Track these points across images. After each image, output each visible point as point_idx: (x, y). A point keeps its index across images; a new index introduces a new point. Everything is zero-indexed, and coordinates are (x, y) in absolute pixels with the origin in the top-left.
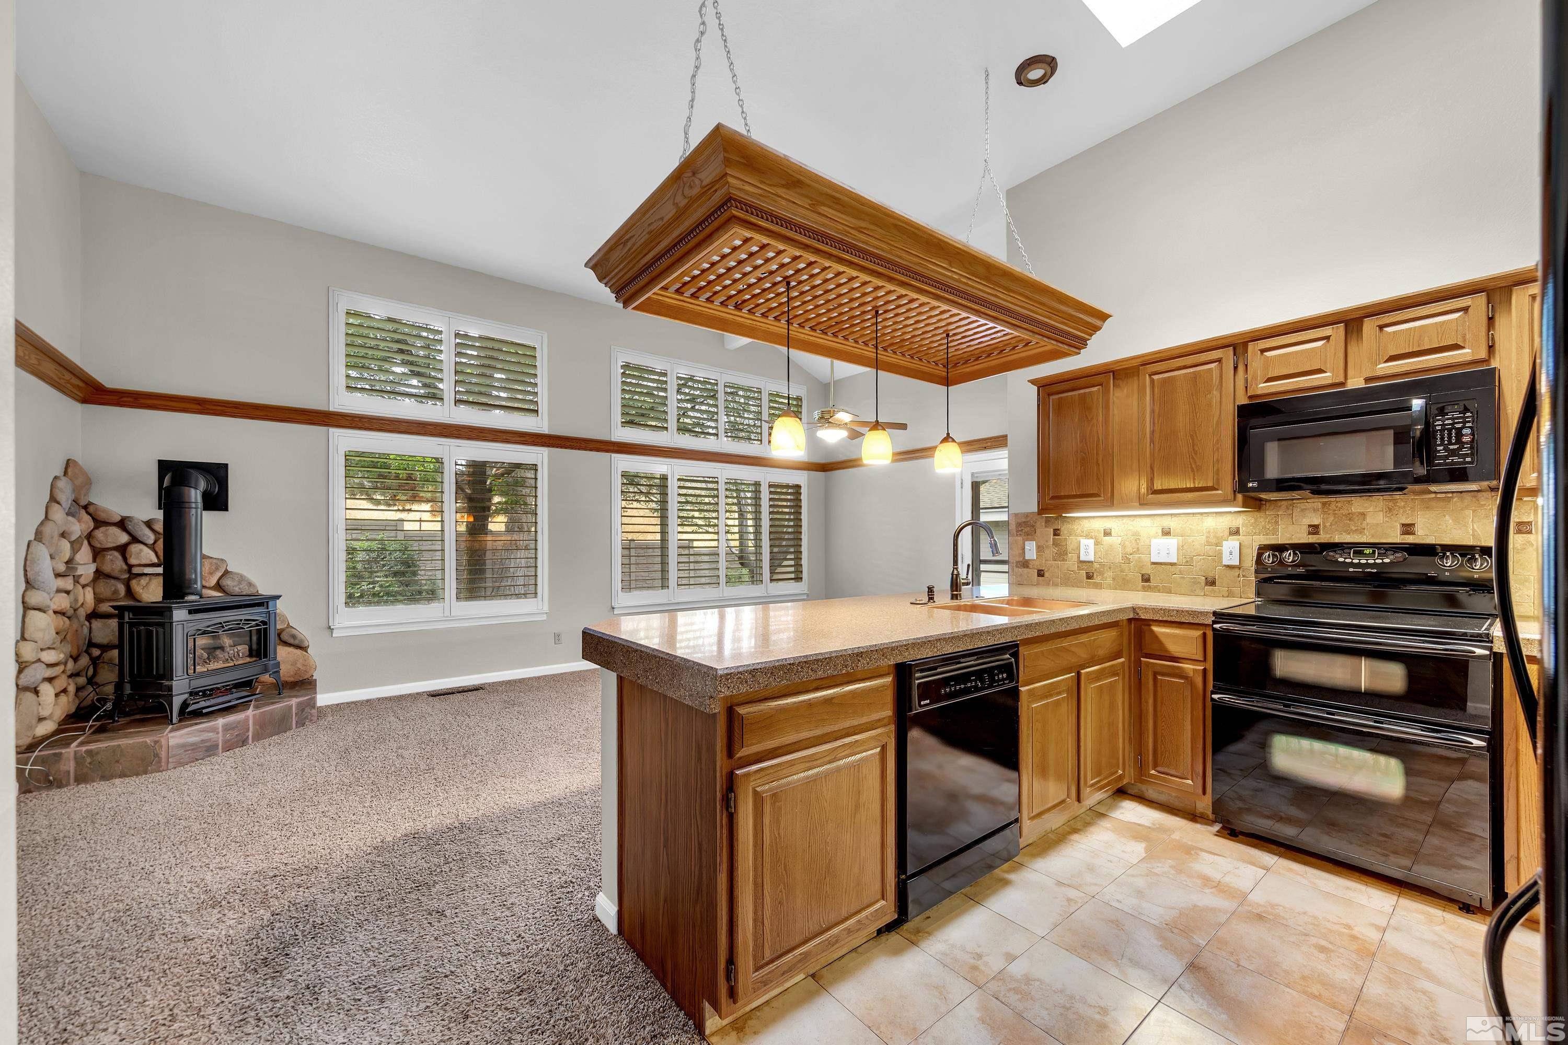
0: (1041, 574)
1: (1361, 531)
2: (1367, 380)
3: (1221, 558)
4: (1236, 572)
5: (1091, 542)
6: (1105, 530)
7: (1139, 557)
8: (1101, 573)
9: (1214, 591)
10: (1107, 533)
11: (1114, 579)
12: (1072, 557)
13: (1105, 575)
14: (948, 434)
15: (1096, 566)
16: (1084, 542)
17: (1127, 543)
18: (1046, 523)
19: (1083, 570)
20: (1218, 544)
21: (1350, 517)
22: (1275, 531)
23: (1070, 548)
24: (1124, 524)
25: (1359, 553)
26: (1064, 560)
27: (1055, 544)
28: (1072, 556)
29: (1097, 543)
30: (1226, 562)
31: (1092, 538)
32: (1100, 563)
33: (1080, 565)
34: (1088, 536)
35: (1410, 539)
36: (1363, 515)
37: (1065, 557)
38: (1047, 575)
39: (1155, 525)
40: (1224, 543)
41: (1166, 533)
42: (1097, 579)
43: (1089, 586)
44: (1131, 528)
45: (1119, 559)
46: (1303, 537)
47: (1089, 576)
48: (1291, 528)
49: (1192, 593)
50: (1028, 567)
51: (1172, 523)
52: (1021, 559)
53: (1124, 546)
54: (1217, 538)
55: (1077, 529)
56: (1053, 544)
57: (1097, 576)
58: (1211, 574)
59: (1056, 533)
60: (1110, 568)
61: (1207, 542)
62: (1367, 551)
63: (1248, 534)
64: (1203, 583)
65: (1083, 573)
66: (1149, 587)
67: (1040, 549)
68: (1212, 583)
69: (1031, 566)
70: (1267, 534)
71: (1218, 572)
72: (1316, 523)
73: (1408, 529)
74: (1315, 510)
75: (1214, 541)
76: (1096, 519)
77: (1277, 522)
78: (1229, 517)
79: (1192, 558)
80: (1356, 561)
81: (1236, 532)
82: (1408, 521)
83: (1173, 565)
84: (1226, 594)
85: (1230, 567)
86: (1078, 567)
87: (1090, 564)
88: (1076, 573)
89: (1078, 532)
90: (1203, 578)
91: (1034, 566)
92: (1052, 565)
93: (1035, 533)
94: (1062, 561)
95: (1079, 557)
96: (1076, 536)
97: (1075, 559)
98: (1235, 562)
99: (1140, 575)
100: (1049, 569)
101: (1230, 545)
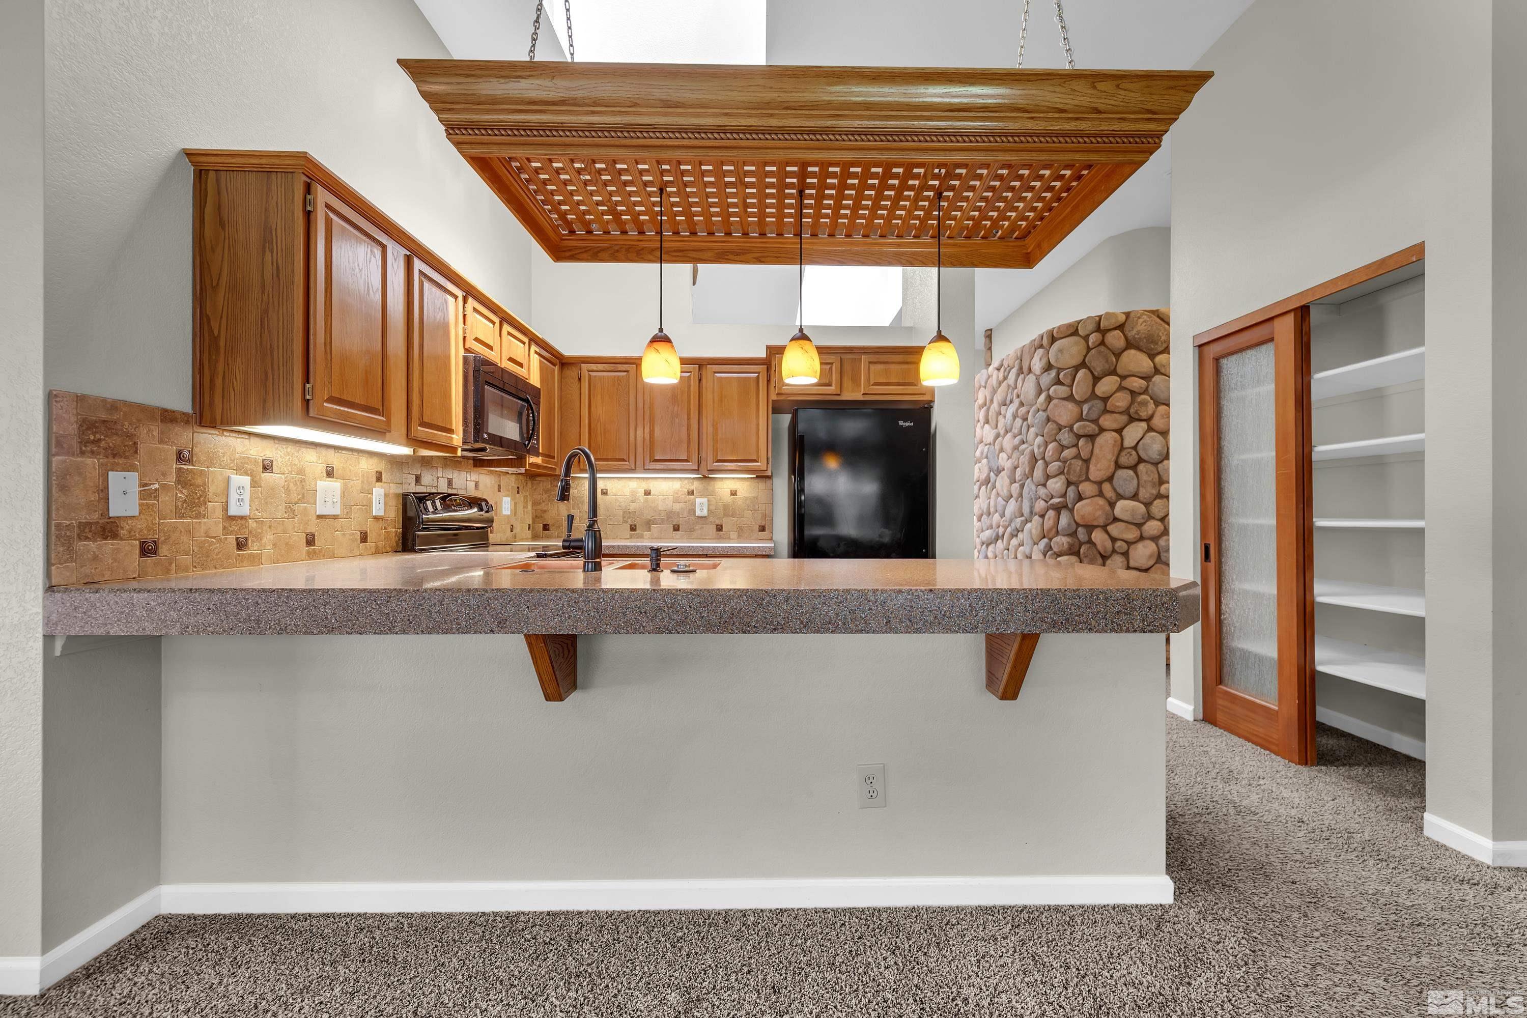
0: (147, 550)
3: (371, 508)
4: (381, 524)
5: (246, 480)
6: (263, 460)
7: (305, 508)
8: (258, 537)
9: (366, 549)
10: (267, 467)
11: (274, 545)
12: (214, 507)
13: (264, 540)
15: (252, 524)
16: (235, 480)
17: (292, 485)
18: (161, 432)
19: (231, 533)
20: (369, 490)
22: (400, 480)
23: (212, 489)
24: (288, 454)
26: (199, 516)
27: (183, 480)
29: (254, 484)
30: (376, 513)
31: (246, 474)
32: (258, 520)
33: (227, 525)
34: (241, 470)
35: (450, 491)
37: (201, 509)
38: (164, 550)
39: (320, 462)
40: (373, 489)
41: (330, 474)
42: (253, 548)
43: (241, 562)
44: (297, 462)
45: (282, 511)
46: (414, 488)
47: (240, 545)
48: (408, 477)
49: (352, 554)
50: (115, 536)
51: (335, 461)
52: (95, 517)
53: (288, 491)
54: (369, 484)
55: (224, 454)
56: (178, 482)
57: (253, 541)
58: (364, 529)
59: (182, 456)
60: (270, 527)
61: (361, 488)
63: (387, 481)
64: (359, 540)
65: (232, 539)
66: (314, 552)
67: (146, 494)
68: (364, 538)
69: (123, 532)
70: (397, 483)
71: (369, 525)
72: (419, 473)
73: (450, 483)
74: (419, 461)
75: (366, 486)
76: (251, 441)
77: (402, 470)
78: (375, 461)
79: (351, 509)
81: (379, 479)
83: (335, 517)
84: (373, 550)
85: (377, 518)
86: (224, 528)
87: (243, 522)
88: (221, 539)
89: (225, 459)
90: (359, 533)
91: (133, 533)
92: (175, 528)
93: (136, 452)
94: (197, 517)
95: (226, 509)
96: (221, 467)
97: (219, 513)
98: (381, 513)
99: (305, 535)
100: (169, 537)
101: (378, 492)
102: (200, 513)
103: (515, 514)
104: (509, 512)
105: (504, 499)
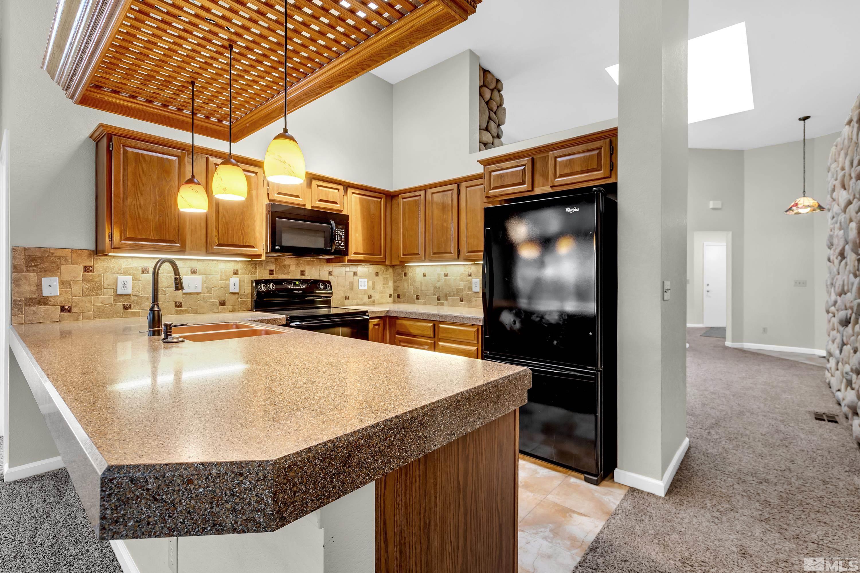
0: (65, 310)
1: (288, 273)
2: (312, 207)
3: (228, 288)
4: (237, 296)
5: (129, 278)
6: (142, 268)
8: (139, 304)
9: (224, 309)
10: (145, 271)
13: (143, 305)
15: (134, 298)
16: (121, 278)
17: (163, 279)
18: (74, 259)
19: (120, 302)
20: (227, 280)
21: (285, 266)
22: (255, 273)
23: (105, 283)
25: (295, 284)
26: (97, 295)
27: (87, 280)
28: (108, 291)
29: (135, 279)
30: (231, 291)
31: (130, 275)
32: (138, 296)
33: (116, 298)
34: (126, 273)
35: (303, 277)
36: (289, 266)
37: (99, 292)
38: (75, 310)
39: (186, 266)
40: (230, 279)
41: (194, 272)
42: (135, 309)
43: (126, 315)
46: (268, 277)
47: (125, 308)
48: (262, 271)
49: (211, 312)
50: (46, 304)
51: (198, 266)
52: (34, 296)
54: (227, 276)
55: (114, 267)
56: (83, 280)
57: (135, 306)
58: (223, 299)
59: (87, 269)
60: (147, 299)
61: (221, 278)
62: (297, 283)
63: (243, 274)
64: (218, 305)
65: (120, 305)
66: (181, 311)
67: (64, 286)
68: (223, 304)
69: (50, 303)
70: (252, 274)
71: (227, 297)
72: (272, 269)
73: (303, 273)
74: (272, 262)
75: (224, 278)
76: (134, 259)
77: (256, 268)
78: (233, 264)
79: (211, 289)
80: (295, 288)
81: (236, 273)
82: (303, 270)
83: (198, 294)
84: (231, 310)
85: (233, 294)
86: (114, 300)
87: (128, 297)
88: (112, 305)
89: (115, 269)
90: (218, 301)
91: (56, 303)
92: (82, 301)
93: (58, 269)
94: (96, 296)
95: (115, 291)
96: (112, 273)
97: (111, 293)
98: (237, 290)
99: (174, 303)
100: (79, 304)
101: (234, 280)
102: (98, 293)
103: (374, 288)
104: (366, 288)
105: (360, 280)
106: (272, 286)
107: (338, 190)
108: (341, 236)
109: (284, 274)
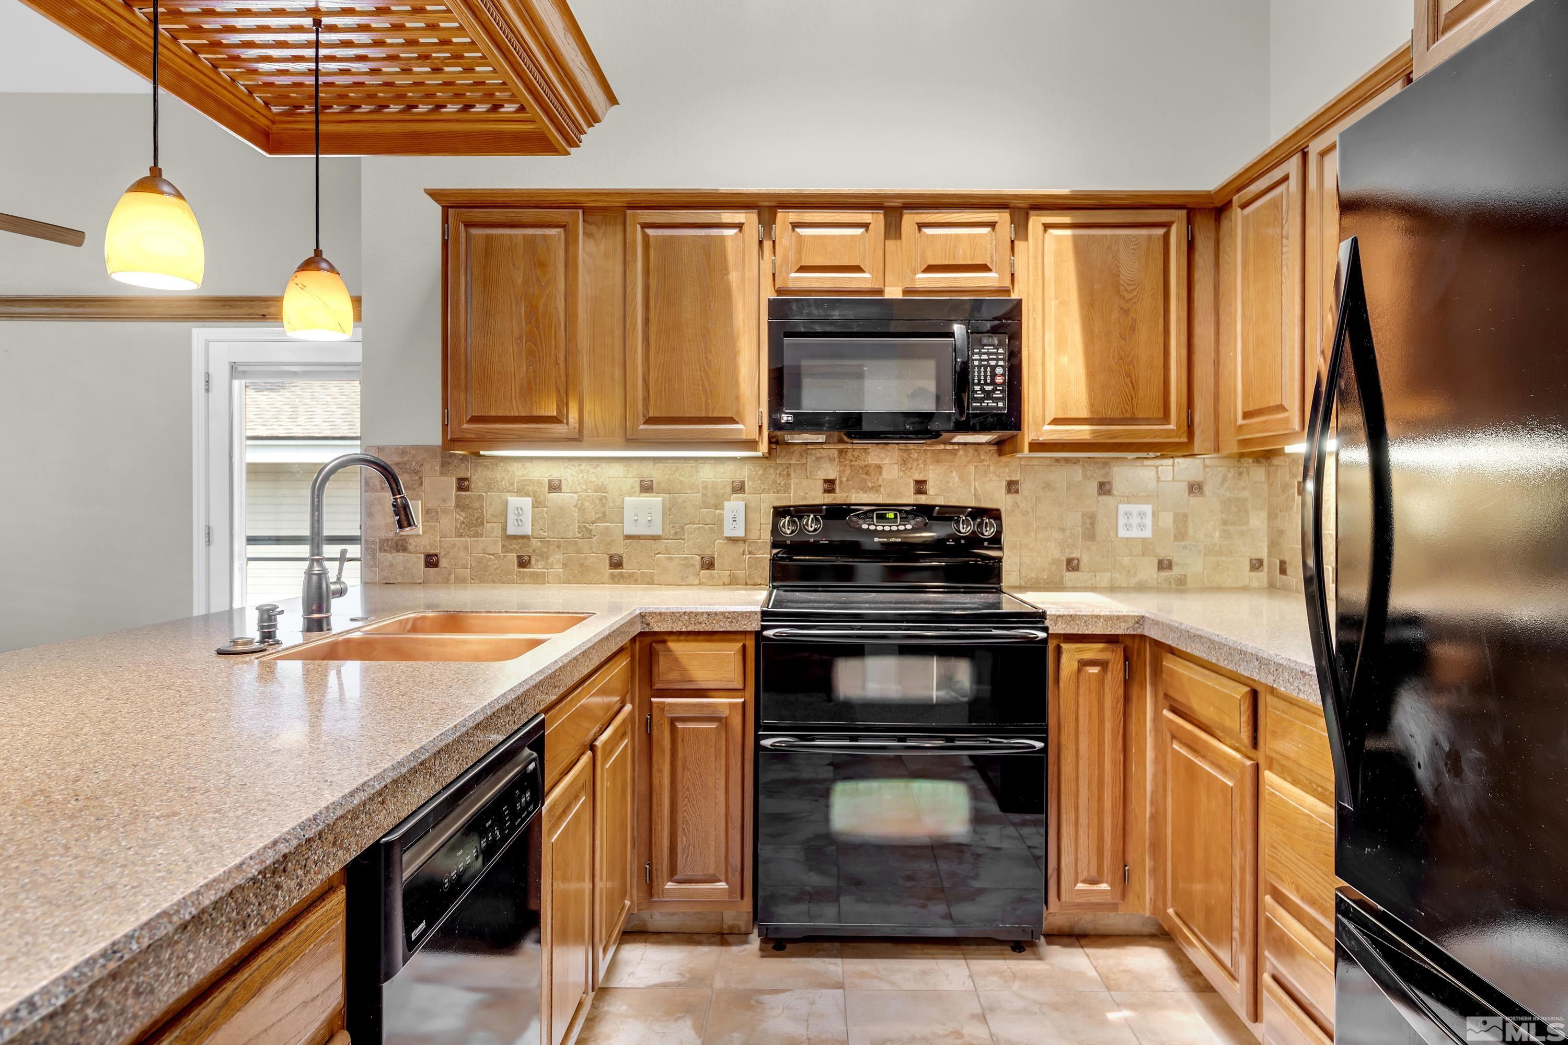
0: (431, 561)
1: (876, 489)
2: (906, 292)
3: (721, 527)
4: (741, 547)
5: (527, 502)
6: (550, 481)
7: (607, 528)
8: (544, 555)
9: (711, 576)
10: (555, 487)
11: (565, 565)
13: (551, 559)
14: (318, 252)
15: (535, 543)
16: (514, 501)
17: (587, 504)
18: (442, 466)
19: (511, 551)
20: (718, 506)
21: (866, 470)
22: (787, 488)
23: (488, 513)
24: (582, 472)
25: (882, 517)
26: (477, 535)
27: (460, 505)
28: (492, 528)
29: (537, 504)
30: (728, 533)
31: (528, 495)
32: (542, 540)
33: (507, 543)
34: (521, 492)
35: (923, 500)
36: (879, 467)
37: (479, 529)
38: (443, 563)
39: (630, 475)
40: (726, 503)
41: (647, 488)
42: (537, 567)
43: (522, 580)
44: (594, 479)
45: (573, 531)
46: (819, 497)
47: (523, 563)
48: (805, 482)
49: (682, 583)
50: (405, 550)
51: (655, 473)
52: (392, 535)
53: (582, 510)
54: (717, 497)
55: (503, 479)
56: (457, 506)
57: (537, 560)
58: (708, 552)
59: (462, 485)
60: (559, 547)
61: (703, 502)
62: (891, 515)
63: (755, 491)
64: (698, 566)
65: (513, 557)
66: (621, 575)
67: (430, 517)
68: (709, 564)
69: (411, 548)
70: (778, 492)
71: (717, 548)
72: (832, 477)
73: (920, 486)
74: (831, 460)
75: (712, 501)
76: (535, 463)
77: (788, 475)
78: (729, 468)
79: (682, 528)
80: (880, 528)
81: (739, 488)
82: (920, 478)
83: (655, 538)
84: (727, 581)
85: (733, 540)
86: (503, 546)
87: (525, 541)
88: (499, 557)
89: (503, 483)
90: (698, 558)
91: (418, 548)
92: (454, 545)
93: (421, 484)
94: (474, 536)
95: (504, 529)
96: (500, 491)
97: (498, 532)
98: (740, 533)
99: (607, 557)
100: (448, 553)
101: (734, 506)
102: (477, 532)
103: (1180, 535)
104: (1148, 533)
105: (1123, 508)
106: (810, 524)
107: (992, 225)
108: (993, 368)
109: (865, 489)
